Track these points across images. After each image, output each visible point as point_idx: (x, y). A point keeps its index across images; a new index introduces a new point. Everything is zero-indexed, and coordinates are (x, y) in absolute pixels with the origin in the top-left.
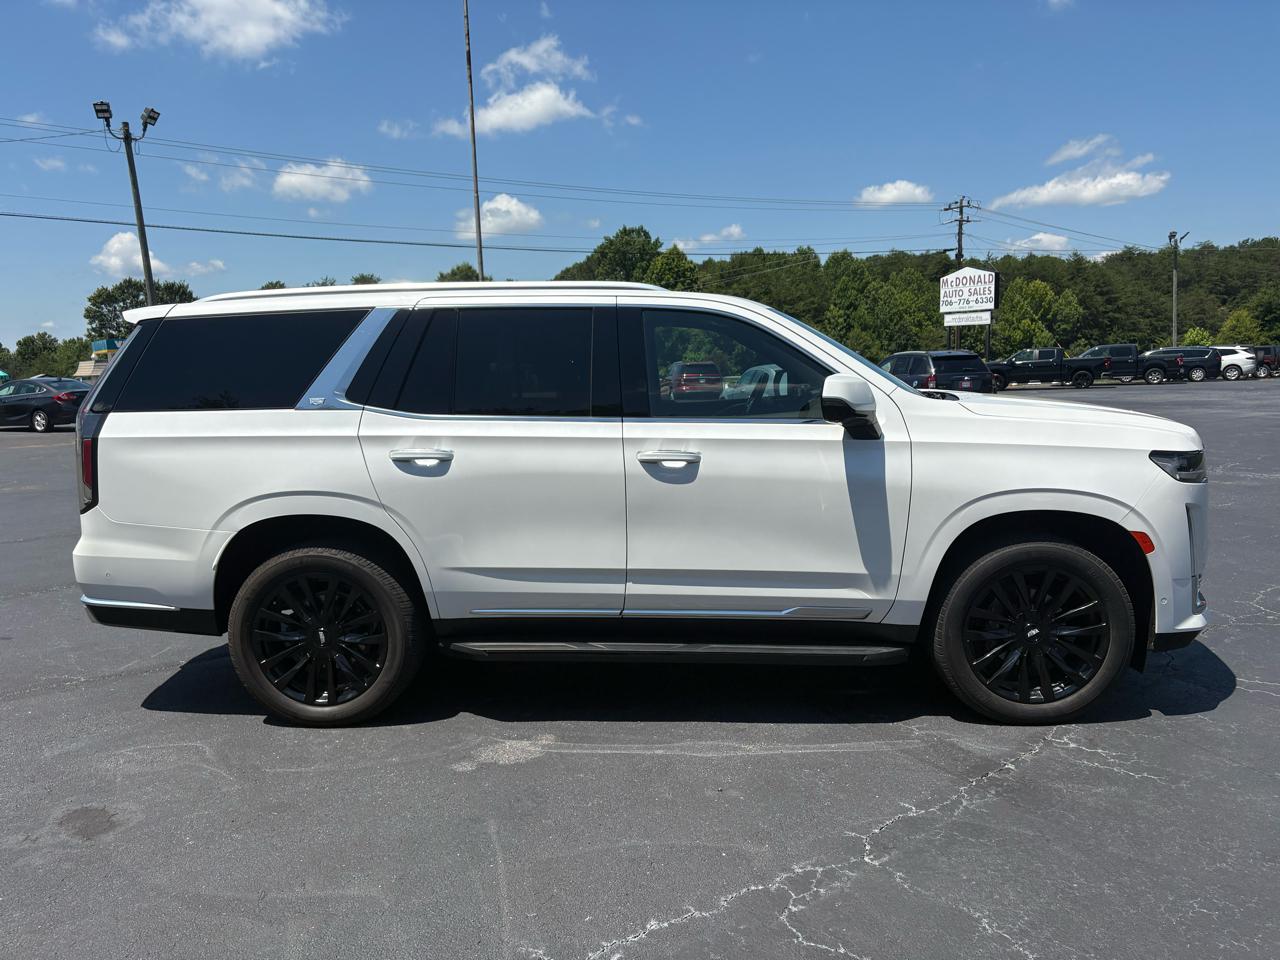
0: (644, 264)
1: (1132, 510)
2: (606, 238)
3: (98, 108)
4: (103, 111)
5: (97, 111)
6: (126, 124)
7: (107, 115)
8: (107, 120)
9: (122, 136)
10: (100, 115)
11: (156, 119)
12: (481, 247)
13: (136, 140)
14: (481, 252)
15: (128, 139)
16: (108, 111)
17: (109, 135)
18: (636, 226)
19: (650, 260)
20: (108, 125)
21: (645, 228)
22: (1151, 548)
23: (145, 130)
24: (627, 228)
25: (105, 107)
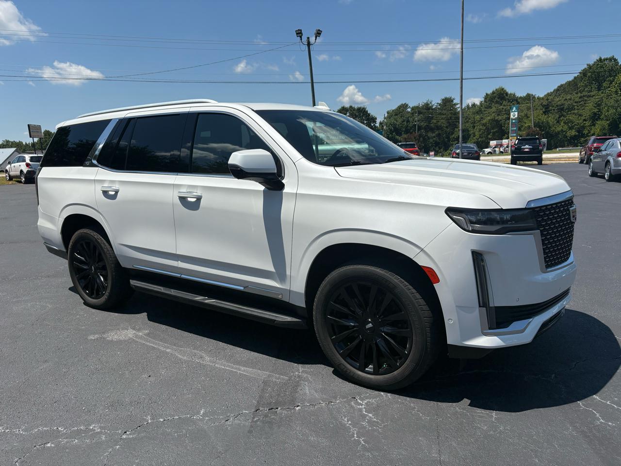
0: (611, 79)
1: (422, 250)
2: (588, 65)
3: (297, 32)
4: (299, 33)
5: (297, 34)
6: (308, 38)
7: (301, 35)
8: (301, 37)
9: (307, 44)
10: (298, 35)
11: (320, 34)
12: (462, 79)
13: (312, 44)
14: (462, 82)
15: (309, 44)
16: (301, 33)
17: (301, 44)
18: (609, 56)
19: (616, 75)
20: (301, 40)
21: (615, 57)
22: (438, 281)
23: (316, 39)
24: (603, 58)
25: (300, 32)
